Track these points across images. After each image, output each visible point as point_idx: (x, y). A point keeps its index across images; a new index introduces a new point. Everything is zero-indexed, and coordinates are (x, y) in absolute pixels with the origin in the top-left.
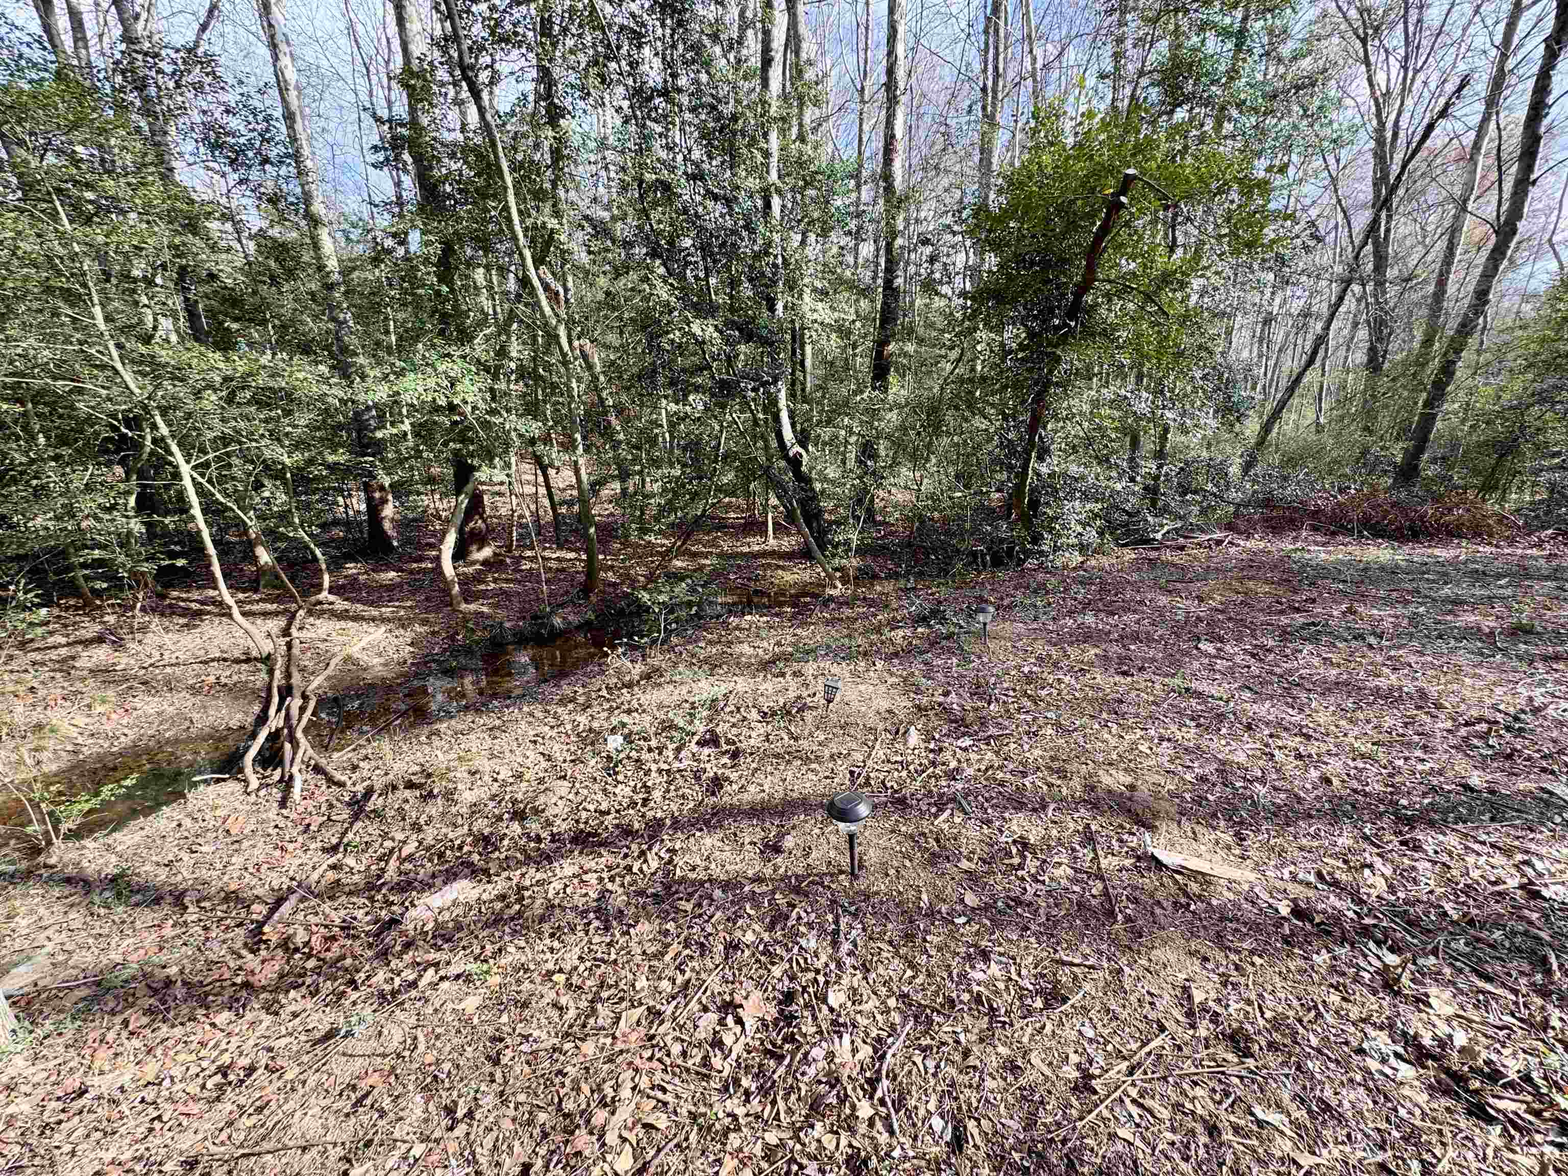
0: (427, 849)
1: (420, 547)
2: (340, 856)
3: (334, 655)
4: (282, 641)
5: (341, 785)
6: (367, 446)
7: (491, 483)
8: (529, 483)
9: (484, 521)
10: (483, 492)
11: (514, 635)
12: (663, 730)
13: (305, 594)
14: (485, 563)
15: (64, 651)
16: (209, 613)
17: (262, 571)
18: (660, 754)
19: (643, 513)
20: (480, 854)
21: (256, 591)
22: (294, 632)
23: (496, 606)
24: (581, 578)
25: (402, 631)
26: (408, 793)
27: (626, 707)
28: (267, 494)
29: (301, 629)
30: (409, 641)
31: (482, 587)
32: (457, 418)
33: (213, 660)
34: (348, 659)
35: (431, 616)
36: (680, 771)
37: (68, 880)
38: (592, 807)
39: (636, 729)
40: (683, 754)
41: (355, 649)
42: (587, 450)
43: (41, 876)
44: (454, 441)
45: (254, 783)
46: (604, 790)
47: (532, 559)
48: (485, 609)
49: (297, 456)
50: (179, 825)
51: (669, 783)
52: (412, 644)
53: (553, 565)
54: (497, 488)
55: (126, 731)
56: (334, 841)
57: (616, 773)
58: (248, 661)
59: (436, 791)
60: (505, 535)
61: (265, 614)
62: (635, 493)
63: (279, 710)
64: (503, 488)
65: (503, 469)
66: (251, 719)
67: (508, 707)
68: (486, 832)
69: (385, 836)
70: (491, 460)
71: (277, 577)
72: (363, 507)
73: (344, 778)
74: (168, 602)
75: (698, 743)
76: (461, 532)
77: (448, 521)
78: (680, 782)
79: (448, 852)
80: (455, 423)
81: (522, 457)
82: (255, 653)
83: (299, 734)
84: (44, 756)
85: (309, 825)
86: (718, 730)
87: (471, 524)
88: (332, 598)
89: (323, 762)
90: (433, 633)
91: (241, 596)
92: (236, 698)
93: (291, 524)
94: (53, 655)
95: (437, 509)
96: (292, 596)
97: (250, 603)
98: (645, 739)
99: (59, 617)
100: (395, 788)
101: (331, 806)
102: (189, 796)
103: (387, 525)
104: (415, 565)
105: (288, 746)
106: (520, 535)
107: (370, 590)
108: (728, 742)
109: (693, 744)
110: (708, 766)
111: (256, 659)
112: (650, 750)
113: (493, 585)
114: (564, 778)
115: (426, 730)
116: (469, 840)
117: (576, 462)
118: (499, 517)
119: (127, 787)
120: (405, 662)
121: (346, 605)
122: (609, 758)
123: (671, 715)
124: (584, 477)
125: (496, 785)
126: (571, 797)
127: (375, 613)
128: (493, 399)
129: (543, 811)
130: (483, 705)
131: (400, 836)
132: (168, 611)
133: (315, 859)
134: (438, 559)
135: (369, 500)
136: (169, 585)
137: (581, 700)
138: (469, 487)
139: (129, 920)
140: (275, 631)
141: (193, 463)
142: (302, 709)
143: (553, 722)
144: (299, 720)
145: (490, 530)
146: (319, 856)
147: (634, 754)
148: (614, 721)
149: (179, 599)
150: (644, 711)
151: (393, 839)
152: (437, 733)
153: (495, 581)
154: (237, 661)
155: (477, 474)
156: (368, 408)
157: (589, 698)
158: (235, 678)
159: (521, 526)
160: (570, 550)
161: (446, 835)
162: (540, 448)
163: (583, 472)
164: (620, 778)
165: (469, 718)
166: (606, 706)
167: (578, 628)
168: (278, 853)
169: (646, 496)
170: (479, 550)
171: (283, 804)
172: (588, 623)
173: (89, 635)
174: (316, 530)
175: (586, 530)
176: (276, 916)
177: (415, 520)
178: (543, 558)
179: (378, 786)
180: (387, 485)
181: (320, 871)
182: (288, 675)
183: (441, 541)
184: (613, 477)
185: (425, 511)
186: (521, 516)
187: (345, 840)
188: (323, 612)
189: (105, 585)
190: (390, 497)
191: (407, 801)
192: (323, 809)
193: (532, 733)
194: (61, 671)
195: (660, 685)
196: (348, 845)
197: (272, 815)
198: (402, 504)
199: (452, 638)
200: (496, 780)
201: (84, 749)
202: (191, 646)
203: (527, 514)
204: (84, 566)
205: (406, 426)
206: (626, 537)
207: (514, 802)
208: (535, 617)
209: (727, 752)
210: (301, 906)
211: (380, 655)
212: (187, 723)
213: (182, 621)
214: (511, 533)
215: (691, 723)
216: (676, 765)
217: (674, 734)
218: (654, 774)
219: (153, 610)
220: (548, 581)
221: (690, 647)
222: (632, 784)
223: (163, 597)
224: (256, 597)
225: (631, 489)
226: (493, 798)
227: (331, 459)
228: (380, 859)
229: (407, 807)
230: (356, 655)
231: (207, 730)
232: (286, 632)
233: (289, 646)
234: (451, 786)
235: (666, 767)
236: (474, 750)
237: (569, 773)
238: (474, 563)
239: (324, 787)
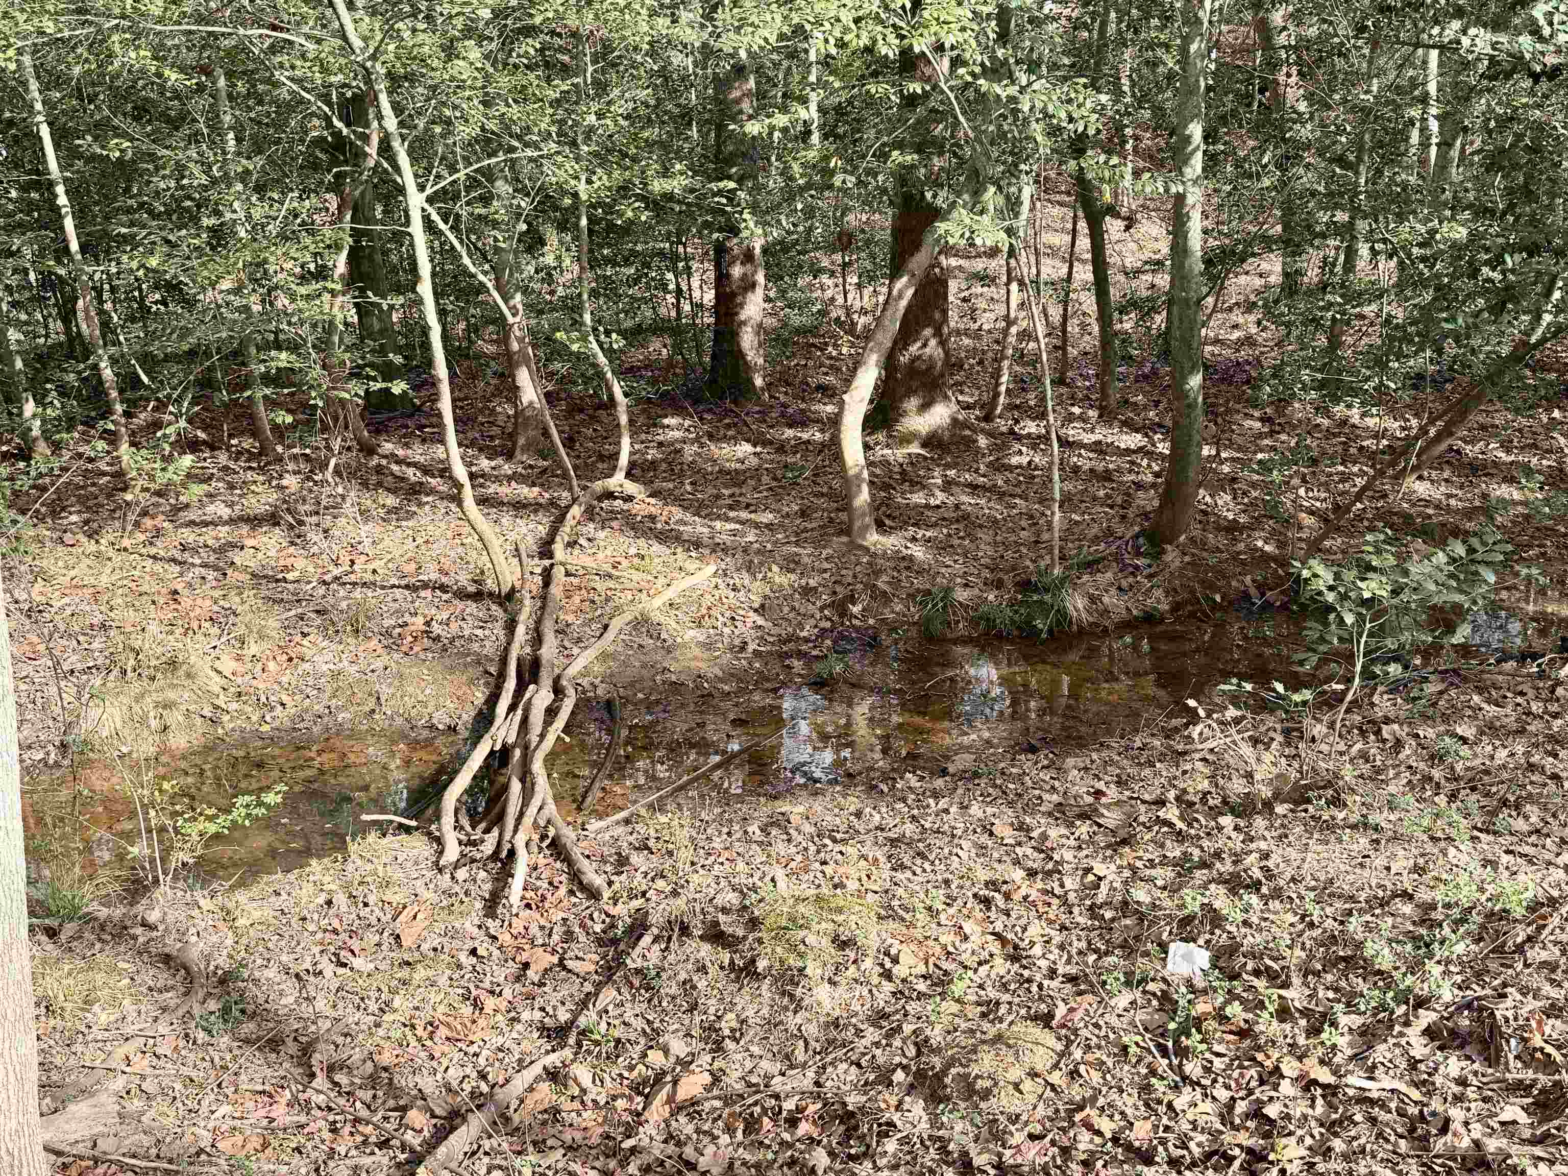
0: (728, 1101)
1: (806, 391)
2: (568, 1053)
3: (618, 610)
4: (537, 565)
5: (594, 894)
6: (729, 161)
7: (970, 250)
8: (1053, 252)
9: (943, 343)
10: (948, 273)
11: (974, 622)
12: (1330, 963)
13: (587, 472)
14: (931, 441)
15: (223, 531)
16: (432, 491)
17: (521, 418)
18: (1314, 1031)
19: (1334, 343)
20: (832, 1154)
21: (509, 456)
22: (558, 548)
23: (943, 547)
24: (1148, 500)
25: (746, 578)
26: (705, 950)
27: (1225, 867)
28: (549, 260)
29: (571, 544)
30: (757, 602)
31: (918, 498)
32: (916, 87)
33: (425, 585)
34: (642, 623)
35: (805, 552)
36: (1364, 1100)
37: (167, 959)
38: (1107, 1126)
39: (1251, 940)
40: (1381, 1053)
41: (658, 602)
42: (1212, 162)
43: (135, 938)
44: (900, 145)
45: (452, 853)
46: (1146, 1088)
47: (1037, 442)
48: (918, 552)
49: (601, 179)
50: (329, 903)
51: (1332, 1127)
52: (761, 610)
53: (1084, 460)
54: (979, 265)
55: (285, 698)
56: (564, 1016)
57: (1183, 1052)
58: (477, 596)
59: (762, 965)
60: (984, 379)
61: (519, 507)
62: (1323, 287)
63: (512, 708)
64: (996, 265)
65: (999, 212)
66: (468, 716)
67: (936, 795)
68: (853, 1100)
69: (653, 1037)
70: (977, 193)
71: (546, 433)
72: (709, 297)
73: (598, 881)
74: (374, 461)
75: (1430, 1033)
76: (889, 364)
77: (868, 335)
78: (1364, 1135)
79: (767, 1123)
80: (910, 101)
81: (1045, 186)
82: (490, 584)
83: (538, 766)
84: (175, 718)
85: (526, 966)
86: (1503, 1010)
87: (914, 349)
88: (631, 488)
89: (569, 835)
90: (807, 591)
91: (485, 464)
92: (451, 669)
93: (577, 324)
94: (210, 536)
95: (848, 310)
96: (565, 475)
97: (498, 479)
98: (1272, 976)
99: (226, 469)
100: (685, 930)
101: (569, 936)
102: (353, 847)
103: (748, 340)
104: (789, 433)
105: (516, 787)
106: (1017, 379)
107: (700, 477)
108: (1528, 1056)
109: (1414, 1034)
110: (1457, 1114)
111: (491, 594)
112: (1284, 1013)
113: (940, 497)
114: (1046, 1020)
115: (765, 809)
116: (813, 1108)
117: (1180, 199)
118: (977, 335)
119: (268, 807)
120: (743, 647)
121: (653, 506)
122: (1166, 1001)
123: (1355, 925)
124: (1195, 241)
125: (888, 987)
126: (1056, 1078)
127: (698, 527)
128: (1003, 37)
129: (986, 1094)
130: (885, 778)
131: (679, 1047)
132: (374, 479)
133: (526, 1046)
134: (835, 422)
135: (722, 278)
136: (378, 429)
137: (1111, 818)
138: (919, 261)
139: (234, 1067)
140: (530, 544)
141: (429, 191)
142: (551, 713)
143: (1036, 861)
144: (542, 736)
145: (953, 364)
146: (534, 1043)
147: (1235, 1010)
148: (1192, 900)
149: (393, 457)
150: (1277, 893)
151: (666, 1051)
152: (781, 822)
153: (948, 485)
154: (462, 595)
155: (942, 227)
156: (739, 71)
157: (1132, 820)
158: (454, 627)
159: (1020, 357)
160: (1130, 426)
161: (768, 1077)
162: (1093, 160)
163: (1195, 225)
164: (1192, 1068)
165: (852, 803)
166: (1174, 851)
167: (1128, 625)
168: (467, 1010)
169: (1355, 297)
170: (925, 407)
171: (492, 904)
172: (1150, 619)
173: (262, 509)
174: (617, 342)
175: (1179, 379)
176: (442, 1150)
177: (801, 331)
178: (1064, 443)
179: (656, 918)
180: (758, 246)
181: (529, 1075)
182: (537, 640)
183: (848, 382)
184: (1268, 242)
185: (823, 313)
186: (1026, 335)
187: (582, 1021)
188: (613, 514)
189: (289, 419)
190: (760, 277)
191: (702, 969)
192: (556, 938)
193: (983, 875)
194: (216, 568)
195: (1330, 827)
196: (583, 1033)
197: (469, 925)
198: (783, 293)
199: (841, 608)
200: (887, 975)
201: (226, 718)
202: (397, 553)
203: (1041, 330)
204: (267, 379)
205: (810, 113)
206: (1282, 402)
207: (922, 1045)
208: (1025, 586)
209: (1520, 1088)
210: (487, 1144)
211: (698, 623)
212: (371, 704)
213: (391, 501)
214: (997, 375)
215: (1415, 967)
216: (1356, 1080)
217: (1362, 986)
218: (1286, 1088)
219: (352, 475)
220: (1067, 501)
221: (1428, 732)
222: (1223, 1095)
223: (370, 451)
224: (508, 469)
225: (1312, 275)
226: (879, 1017)
227: (658, 186)
228: (636, 1088)
229: (702, 984)
230: (656, 617)
231: (399, 721)
232: (545, 550)
233: (547, 576)
234: (793, 961)
235: (1325, 1076)
236: (852, 885)
237: (1061, 1011)
238: (906, 439)
239: (563, 891)
